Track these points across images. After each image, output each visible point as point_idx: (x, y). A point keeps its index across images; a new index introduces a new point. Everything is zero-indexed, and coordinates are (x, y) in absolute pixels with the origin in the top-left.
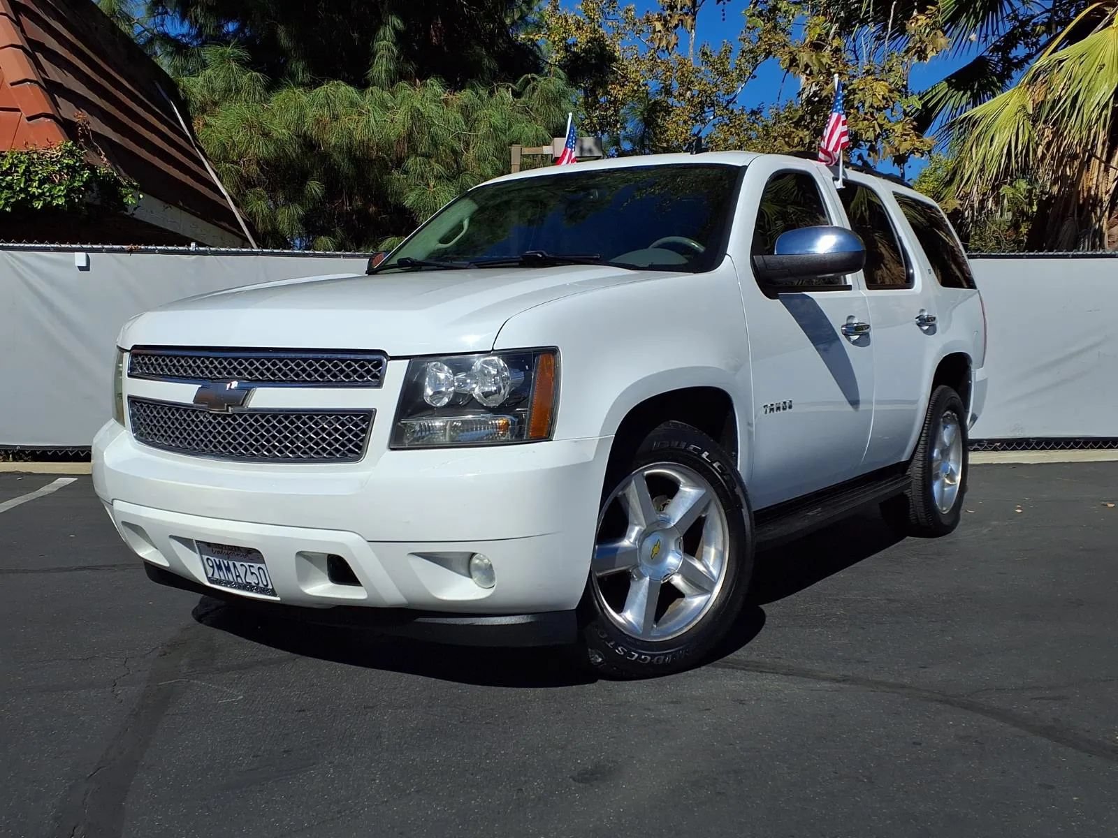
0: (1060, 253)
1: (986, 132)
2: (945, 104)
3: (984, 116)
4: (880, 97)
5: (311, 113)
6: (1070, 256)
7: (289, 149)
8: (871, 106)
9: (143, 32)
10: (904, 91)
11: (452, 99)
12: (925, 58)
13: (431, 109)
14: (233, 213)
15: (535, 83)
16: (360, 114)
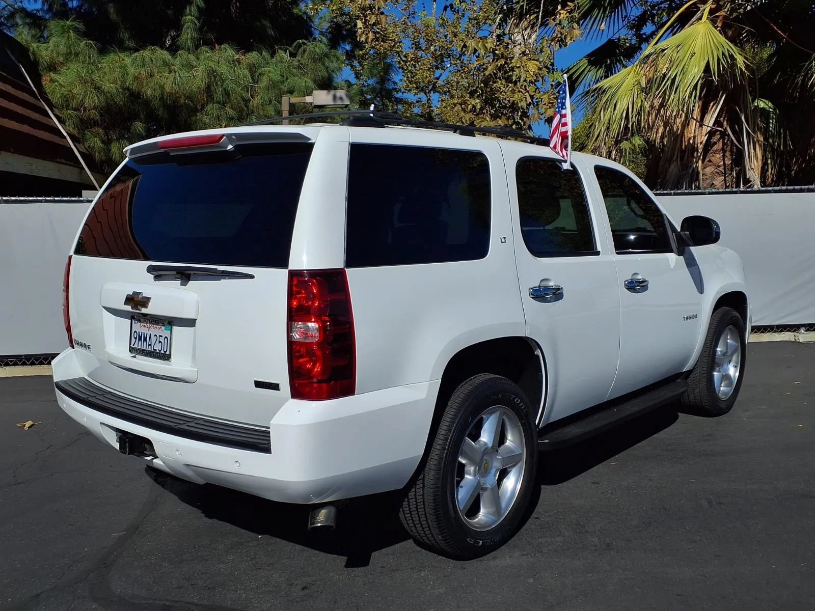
0: (665, 192)
1: (611, 99)
2: (584, 77)
3: (610, 88)
4: (532, 73)
5: (132, 71)
6: (673, 194)
7: (117, 99)
8: (525, 81)
9: (6, 6)
10: (551, 68)
11: (242, 59)
12: (565, 46)
13: (223, 69)
14: (72, 149)
15: (305, 47)
16: (170, 72)
